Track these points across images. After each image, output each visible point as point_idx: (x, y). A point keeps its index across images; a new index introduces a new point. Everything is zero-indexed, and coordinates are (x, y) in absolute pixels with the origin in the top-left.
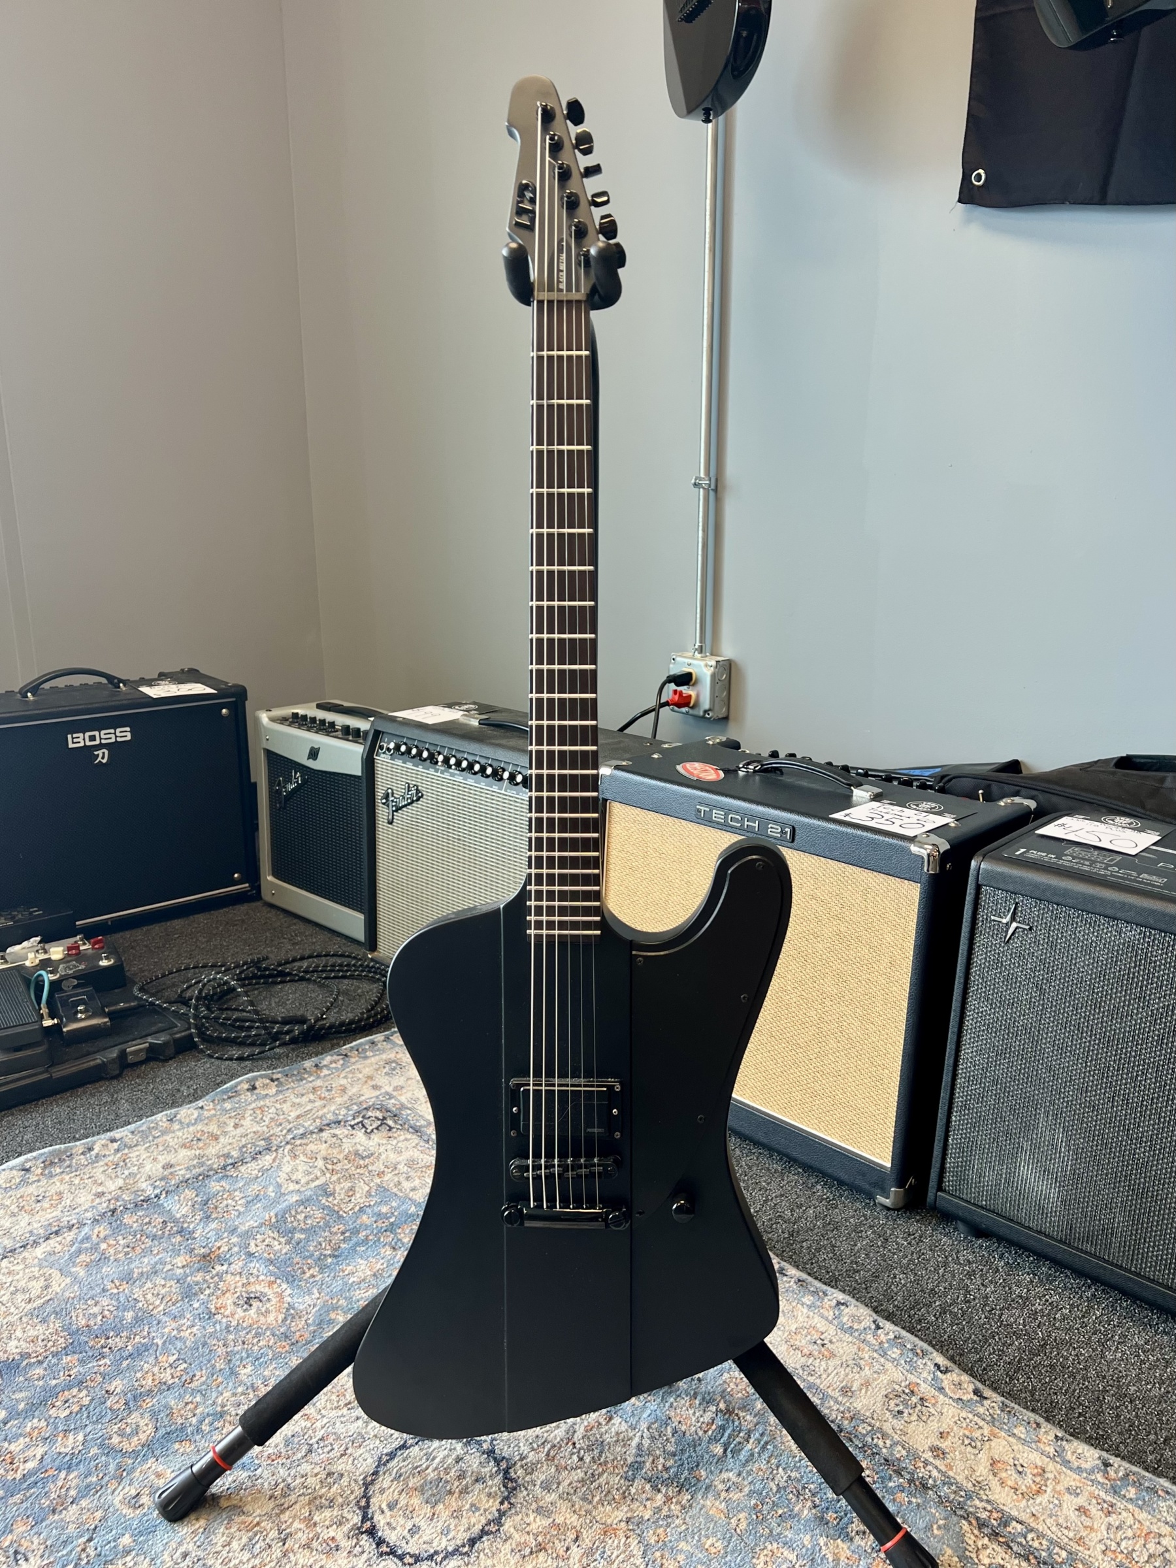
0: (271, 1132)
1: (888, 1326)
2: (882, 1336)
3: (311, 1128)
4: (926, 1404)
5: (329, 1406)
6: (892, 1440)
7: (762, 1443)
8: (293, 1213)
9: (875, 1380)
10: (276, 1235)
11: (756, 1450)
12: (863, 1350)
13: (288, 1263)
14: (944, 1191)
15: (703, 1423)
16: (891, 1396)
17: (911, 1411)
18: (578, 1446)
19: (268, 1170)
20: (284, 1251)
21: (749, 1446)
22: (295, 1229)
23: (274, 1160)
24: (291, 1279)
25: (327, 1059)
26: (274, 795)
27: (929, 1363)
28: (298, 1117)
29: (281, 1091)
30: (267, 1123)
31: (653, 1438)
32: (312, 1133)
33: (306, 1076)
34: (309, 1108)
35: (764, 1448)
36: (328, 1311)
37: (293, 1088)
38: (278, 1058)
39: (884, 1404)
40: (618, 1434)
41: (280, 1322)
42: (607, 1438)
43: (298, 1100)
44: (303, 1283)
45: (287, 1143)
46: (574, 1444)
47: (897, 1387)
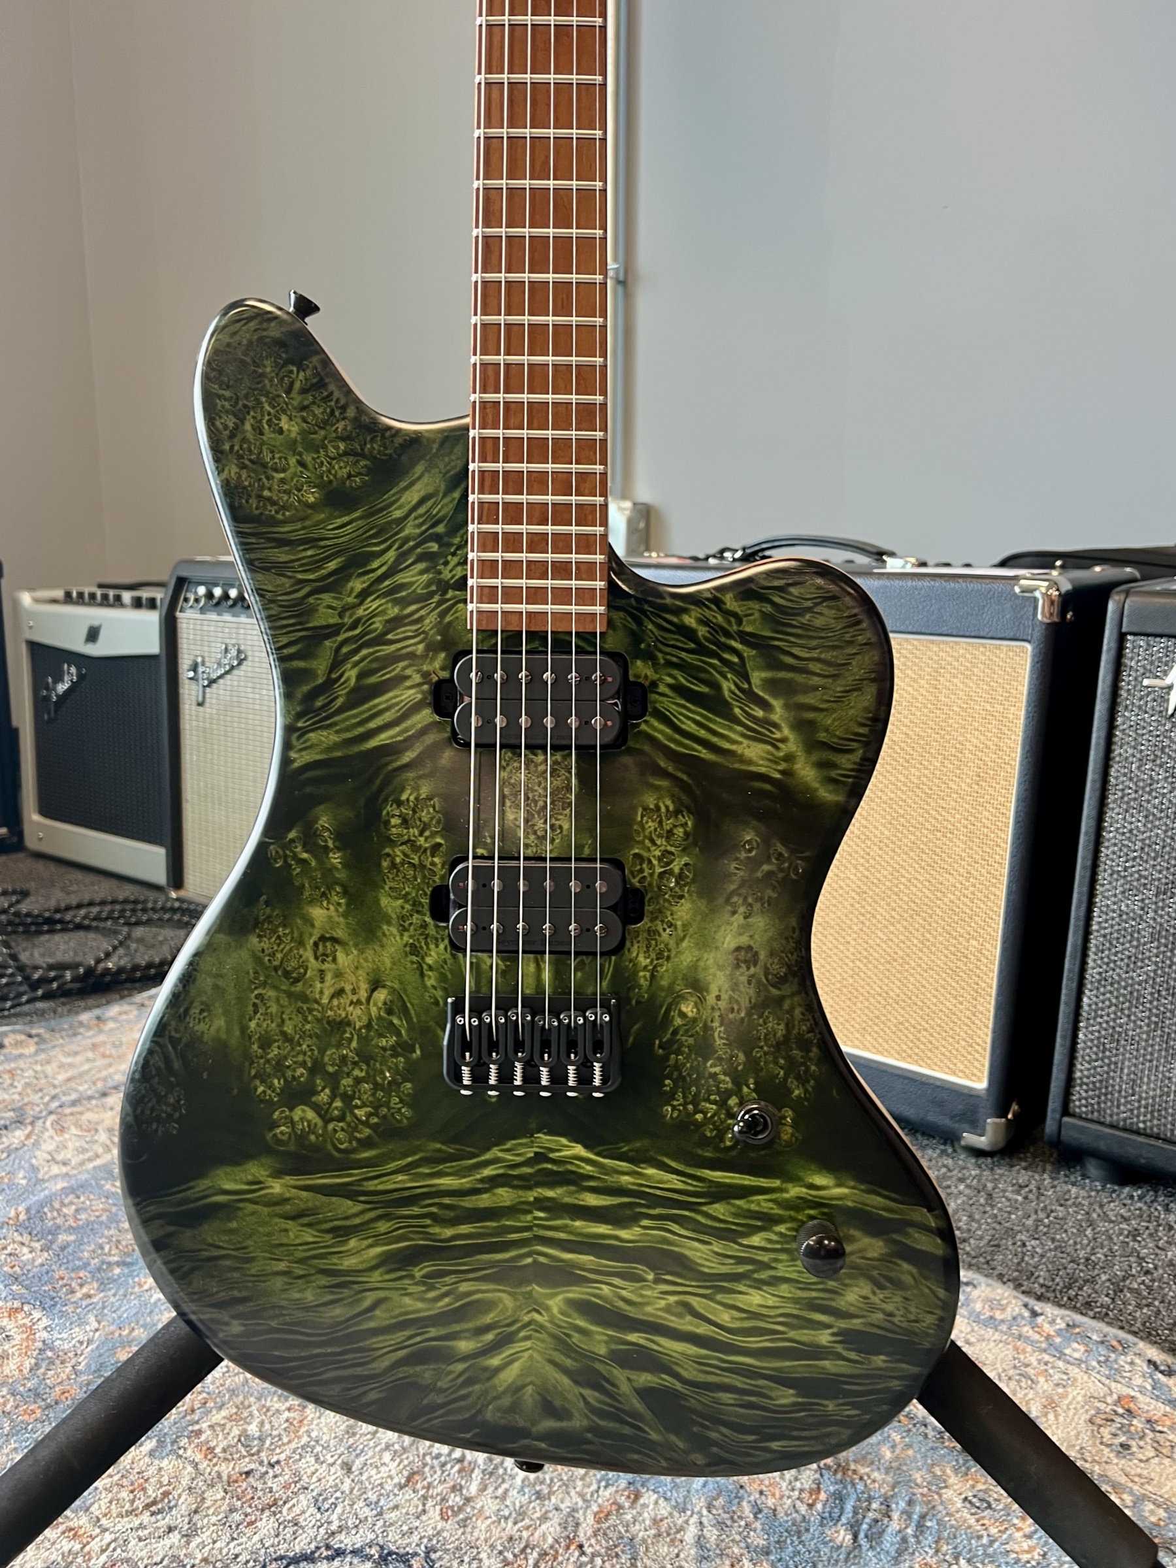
0: (26, 1100)
1: (1049, 1310)
2: (1046, 1326)
3: (89, 1093)
4: (1159, 1428)
5: (114, 1512)
6: (1131, 1493)
7: (915, 1517)
8: (57, 1205)
9: (1063, 1396)
10: (26, 1238)
11: (910, 1531)
12: (1024, 1352)
13: (45, 1278)
14: (1073, 1115)
15: (801, 1491)
16: (1099, 1421)
17: (1142, 1443)
18: (589, 1550)
19: (17, 1149)
20: (39, 1261)
21: (895, 1526)
22: (59, 1227)
23: (28, 1136)
24: (48, 1304)
25: (114, 1010)
26: (40, 703)
27: (1137, 1361)
28: (69, 1080)
29: (43, 1050)
30: (19, 1089)
31: (720, 1525)
32: (90, 1098)
33: (82, 1030)
34: (86, 1067)
35: (921, 1527)
36: (114, 1348)
37: (62, 1045)
38: (41, 1014)
39: (1094, 1436)
40: (656, 1522)
41: (25, 1371)
42: (640, 1532)
43: (69, 1060)
44: (69, 1309)
45: (51, 1113)
46: (581, 1546)
47: (1102, 1406)
